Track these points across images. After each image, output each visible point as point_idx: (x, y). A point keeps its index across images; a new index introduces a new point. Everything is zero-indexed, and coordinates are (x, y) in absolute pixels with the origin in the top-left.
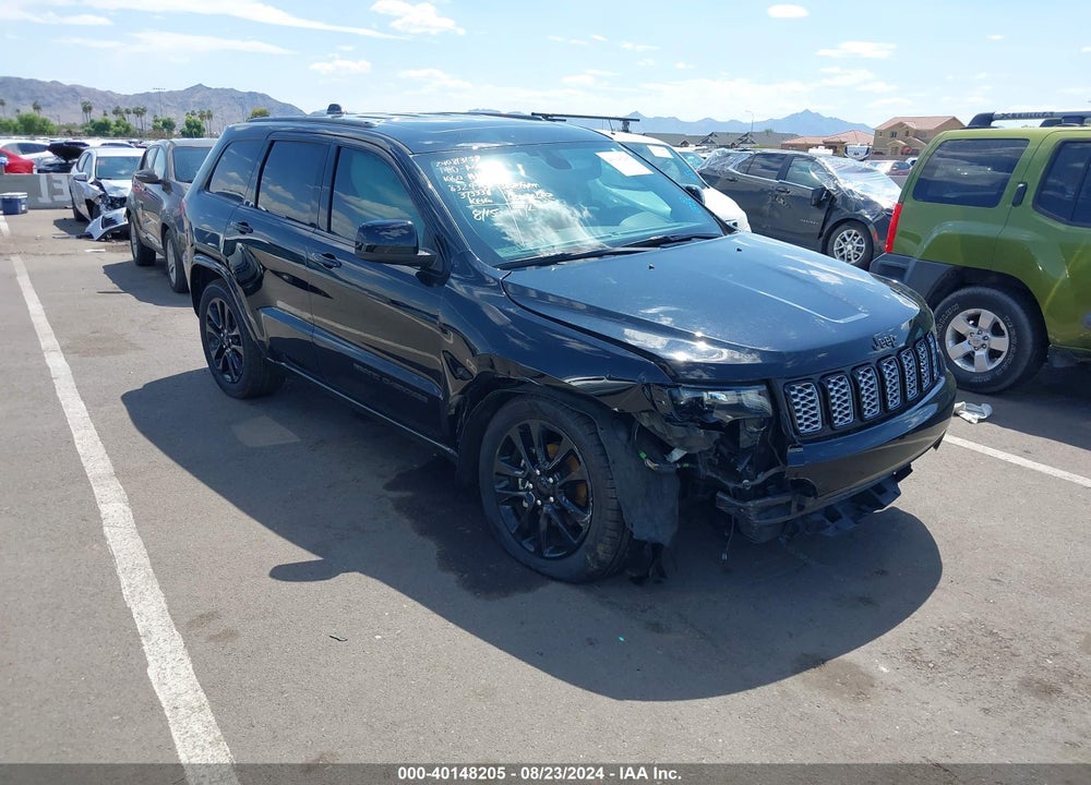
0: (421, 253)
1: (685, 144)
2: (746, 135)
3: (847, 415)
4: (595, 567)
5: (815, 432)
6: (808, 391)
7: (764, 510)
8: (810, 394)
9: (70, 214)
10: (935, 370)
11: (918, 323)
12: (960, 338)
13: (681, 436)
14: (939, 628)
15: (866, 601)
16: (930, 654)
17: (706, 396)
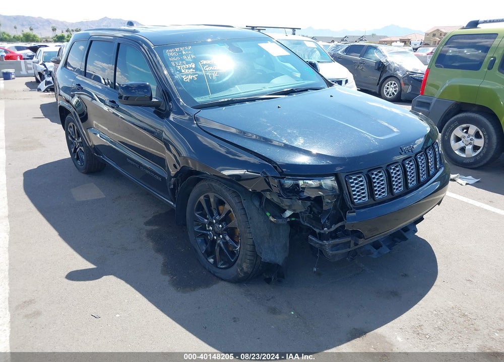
0: (154, 100)
1: (333, 41)
2: (362, 37)
3: (383, 192)
4: (242, 275)
5: (364, 203)
6: (360, 179)
7: (335, 247)
8: (361, 181)
9: (33, 79)
10: (438, 163)
11: (429, 137)
12: (458, 139)
13: (289, 204)
14: (435, 312)
15: (394, 294)
16: (428, 330)
17: (301, 182)
